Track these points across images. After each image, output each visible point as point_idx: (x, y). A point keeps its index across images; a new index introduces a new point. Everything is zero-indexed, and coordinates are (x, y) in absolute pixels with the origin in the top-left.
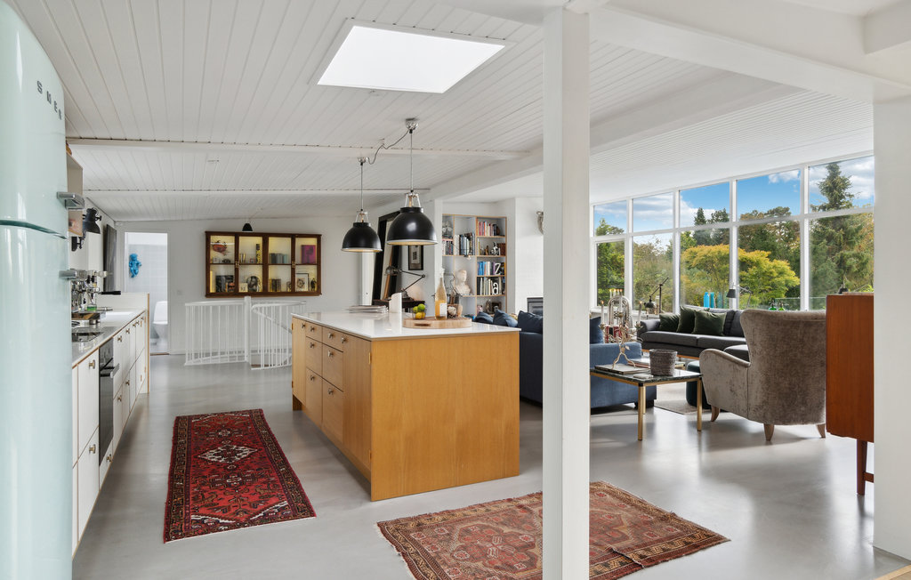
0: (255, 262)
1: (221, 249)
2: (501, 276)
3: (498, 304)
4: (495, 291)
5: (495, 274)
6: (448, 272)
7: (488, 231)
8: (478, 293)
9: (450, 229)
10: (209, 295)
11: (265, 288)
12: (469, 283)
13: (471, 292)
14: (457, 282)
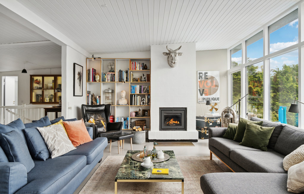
0: (51, 88)
1: (38, 83)
2: (146, 93)
3: (147, 111)
4: (143, 103)
5: (143, 93)
6: (113, 92)
7: (138, 67)
8: (131, 104)
9: (113, 67)
10: (31, 102)
11: (55, 100)
12: (126, 98)
13: (128, 103)
14: (120, 97)
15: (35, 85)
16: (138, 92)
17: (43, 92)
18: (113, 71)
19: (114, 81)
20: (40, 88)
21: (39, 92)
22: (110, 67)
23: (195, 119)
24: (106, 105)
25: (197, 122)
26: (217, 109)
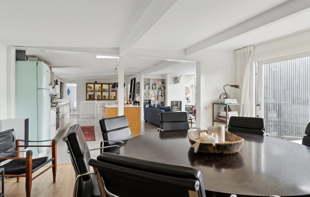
0: (99, 91)
1: (90, 88)
2: (164, 95)
3: (163, 103)
4: (162, 99)
5: (162, 95)
6: (149, 94)
7: (160, 83)
8: (157, 100)
9: (149, 82)
10: (87, 100)
11: (102, 98)
12: (155, 97)
13: (155, 99)
14: (151, 97)
15: (88, 89)
16: (160, 94)
17: (94, 93)
18: (149, 85)
19: (150, 89)
20: (92, 91)
21: (92, 93)
22: (148, 83)
23: (185, 107)
24: (149, 100)
25: (186, 108)
26: (190, 102)
